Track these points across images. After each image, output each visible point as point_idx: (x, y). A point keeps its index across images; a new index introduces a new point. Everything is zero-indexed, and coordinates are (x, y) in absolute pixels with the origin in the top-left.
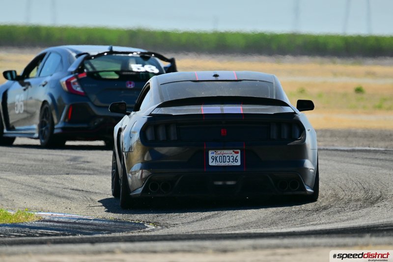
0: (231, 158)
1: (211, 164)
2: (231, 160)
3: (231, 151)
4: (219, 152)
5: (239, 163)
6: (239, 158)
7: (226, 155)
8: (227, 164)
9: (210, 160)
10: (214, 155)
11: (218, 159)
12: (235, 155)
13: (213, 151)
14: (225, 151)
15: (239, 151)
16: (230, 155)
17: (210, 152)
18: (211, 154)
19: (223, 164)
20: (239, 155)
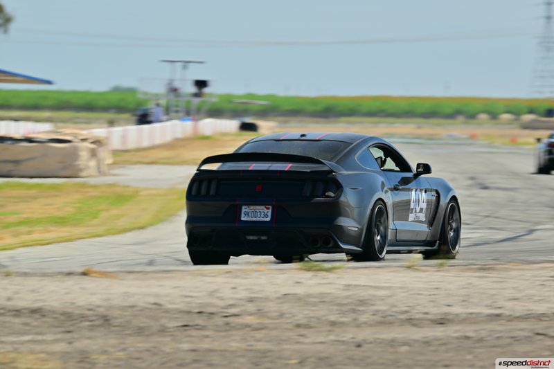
0: (262, 214)
1: (243, 219)
2: (262, 216)
3: (263, 207)
4: (252, 207)
5: (269, 219)
6: (269, 214)
7: (258, 211)
8: (258, 219)
9: (243, 215)
10: (247, 210)
11: (250, 214)
12: (266, 211)
13: (246, 207)
14: (258, 207)
15: (270, 207)
16: (261, 211)
17: (243, 207)
18: (245, 209)
19: (254, 219)
20: (270, 211)
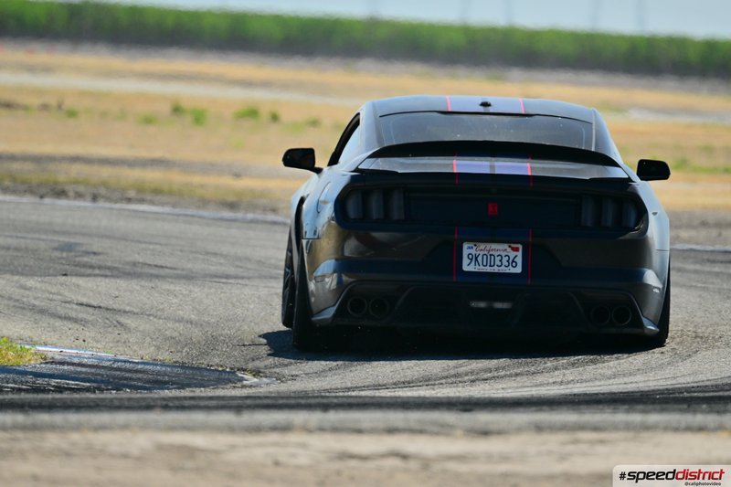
0: (505, 259)
1: (466, 268)
2: (505, 263)
3: (505, 246)
4: (482, 246)
5: (518, 270)
6: (519, 260)
7: (496, 254)
8: (496, 269)
9: (465, 261)
10: (473, 252)
11: (480, 259)
12: (512, 254)
13: (471, 245)
14: (494, 246)
15: (520, 247)
16: (503, 254)
17: (465, 246)
18: (467, 249)
19: (488, 269)
20: (520, 254)
